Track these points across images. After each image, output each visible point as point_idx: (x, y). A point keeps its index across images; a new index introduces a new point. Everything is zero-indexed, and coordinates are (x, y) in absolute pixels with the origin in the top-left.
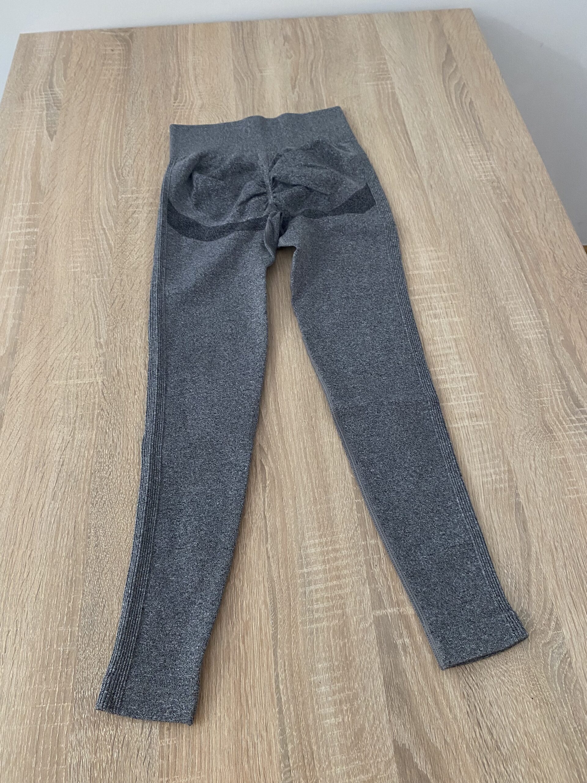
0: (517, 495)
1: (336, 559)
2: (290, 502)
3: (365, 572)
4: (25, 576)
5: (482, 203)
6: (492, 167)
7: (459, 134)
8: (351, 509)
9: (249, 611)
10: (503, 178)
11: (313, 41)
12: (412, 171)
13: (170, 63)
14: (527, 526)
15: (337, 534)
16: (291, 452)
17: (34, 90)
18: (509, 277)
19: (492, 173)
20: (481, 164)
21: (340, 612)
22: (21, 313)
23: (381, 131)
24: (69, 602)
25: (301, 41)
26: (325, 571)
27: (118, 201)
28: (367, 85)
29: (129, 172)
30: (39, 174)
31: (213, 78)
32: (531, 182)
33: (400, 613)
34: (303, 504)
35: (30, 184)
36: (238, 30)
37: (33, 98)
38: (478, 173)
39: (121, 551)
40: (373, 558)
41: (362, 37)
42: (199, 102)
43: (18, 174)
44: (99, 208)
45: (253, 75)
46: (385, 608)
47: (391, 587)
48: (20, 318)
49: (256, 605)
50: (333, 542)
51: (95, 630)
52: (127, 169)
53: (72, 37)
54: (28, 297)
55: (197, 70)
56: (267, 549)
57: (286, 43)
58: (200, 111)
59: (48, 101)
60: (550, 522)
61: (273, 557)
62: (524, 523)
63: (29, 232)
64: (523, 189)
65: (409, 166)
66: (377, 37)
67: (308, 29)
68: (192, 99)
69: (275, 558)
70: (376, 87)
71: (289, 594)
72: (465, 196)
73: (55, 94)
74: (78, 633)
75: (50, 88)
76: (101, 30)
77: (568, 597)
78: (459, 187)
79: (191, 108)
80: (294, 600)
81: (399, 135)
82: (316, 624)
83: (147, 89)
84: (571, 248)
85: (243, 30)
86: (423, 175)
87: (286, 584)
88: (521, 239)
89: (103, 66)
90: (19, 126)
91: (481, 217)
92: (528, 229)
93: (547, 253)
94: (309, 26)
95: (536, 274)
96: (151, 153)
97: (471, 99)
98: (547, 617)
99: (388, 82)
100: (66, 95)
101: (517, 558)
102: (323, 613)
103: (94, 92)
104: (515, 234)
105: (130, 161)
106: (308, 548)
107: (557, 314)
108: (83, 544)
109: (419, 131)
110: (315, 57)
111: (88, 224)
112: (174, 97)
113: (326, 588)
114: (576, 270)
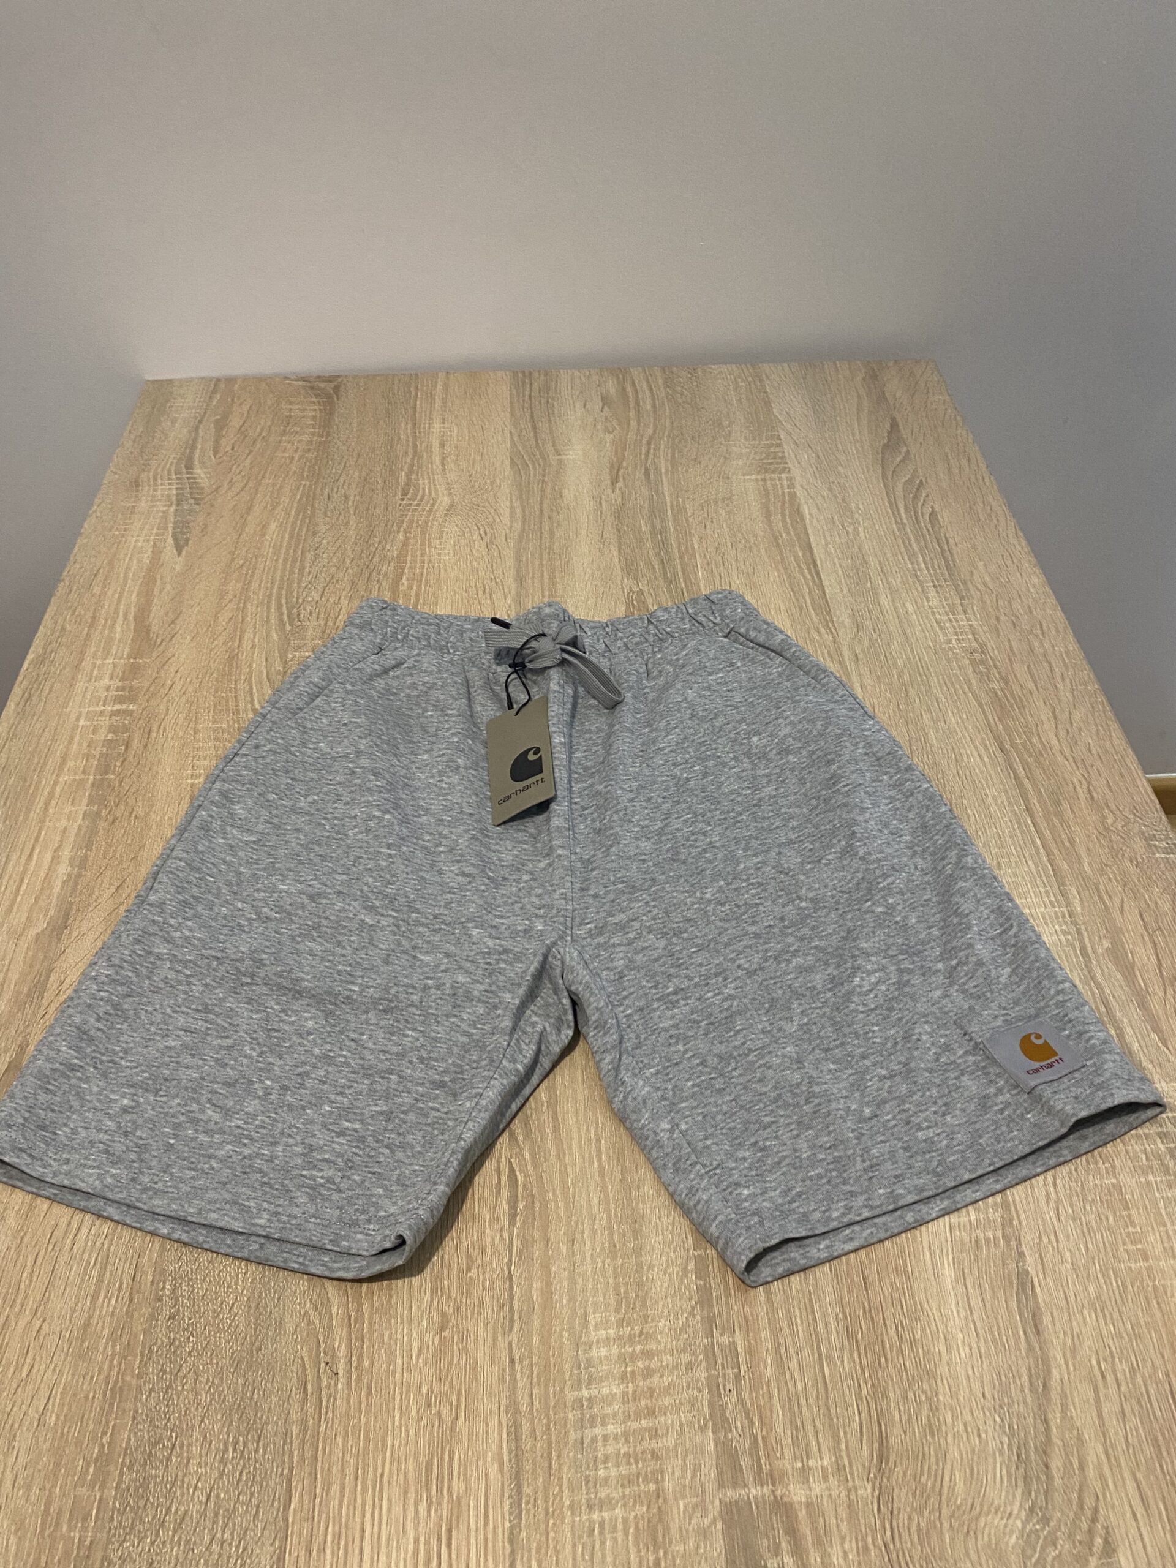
0: (1021, 1255)
1: (648, 1373)
2: (564, 1249)
3: (706, 1404)
4: (24, 1374)
5: (952, 689)
6: (971, 626)
7: (910, 566)
8: (685, 1270)
9: (465, 1475)
10: (991, 644)
11: (654, 406)
12: (822, 630)
13: (399, 434)
14: (1041, 1322)
15: (653, 1321)
16: (570, 1148)
17: (160, 470)
18: (1004, 825)
19: (970, 636)
20: (950, 621)
21: (652, 1487)
22: (86, 856)
23: (767, 560)
24: (104, 1433)
25: (632, 405)
26: (625, 1395)
27: (286, 663)
28: (745, 480)
29: (311, 613)
30: (150, 611)
31: (474, 460)
32: (1045, 655)
33: (775, 1497)
34: (588, 1254)
35: (132, 627)
36: (524, 382)
37: (155, 485)
38: (945, 634)
39: (219, 1330)
40: (724, 1375)
41: (740, 401)
42: (446, 501)
43: (112, 609)
44: (250, 673)
45: (544, 459)
46: (746, 1486)
47: (760, 1438)
48: (83, 864)
49: (481, 1463)
50: (644, 1337)
51: (148, 1499)
52: (309, 608)
53: (236, 387)
54: (102, 825)
55: (447, 445)
56: (510, 1343)
57: (606, 408)
58: (446, 515)
59: (181, 489)
60: (1090, 1317)
61: (521, 1362)
62: (1036, 1316)
63: (118, 711)
64: (1029, 667)
65: (816, 620)
66: (767, 403)
67: (645, 385)
68: (433, 495)
69: (526, 1363)
70: (761, 483)
71: (550, 1443)
72: (921, 676)
73: (195, 478)
74: (114, 1503)
75: (187, 468)
76: (286, 378)
77: (1130, 1484)
78: (909, 659)
79: (431, 510)
80: (559, 1457)
81: (800, 567)
82: (601, 1511)
83: (357, 474)
84: (1121, 774)
85: (531, 384)
86: (840, 634)
87: (545, 1421)
88: (1026, 757)
89: (282, 435)
90: (125, 530)
91: (950, 714)
92: (1040, 738)
93: (1077, 783)
94: (648, 382)
95: (1056, 821)
96: (353, 582)
97: (932, 507)
98: (1084, 1526)
99: (783, 475)
100: (213, 481)
101: (1023, 1390)
102: (616, 1488)
103: (263, 477)
104: (1013, 745)
105: (315, 595)
106: (594, 1347)
107: (1096, 899)
108: (146, 1311)
109: (836, 561)
110: (655, 431)
111: (227, 702)
112: (403, 490)
113: (626, 1434)
114: (1132, 817)
